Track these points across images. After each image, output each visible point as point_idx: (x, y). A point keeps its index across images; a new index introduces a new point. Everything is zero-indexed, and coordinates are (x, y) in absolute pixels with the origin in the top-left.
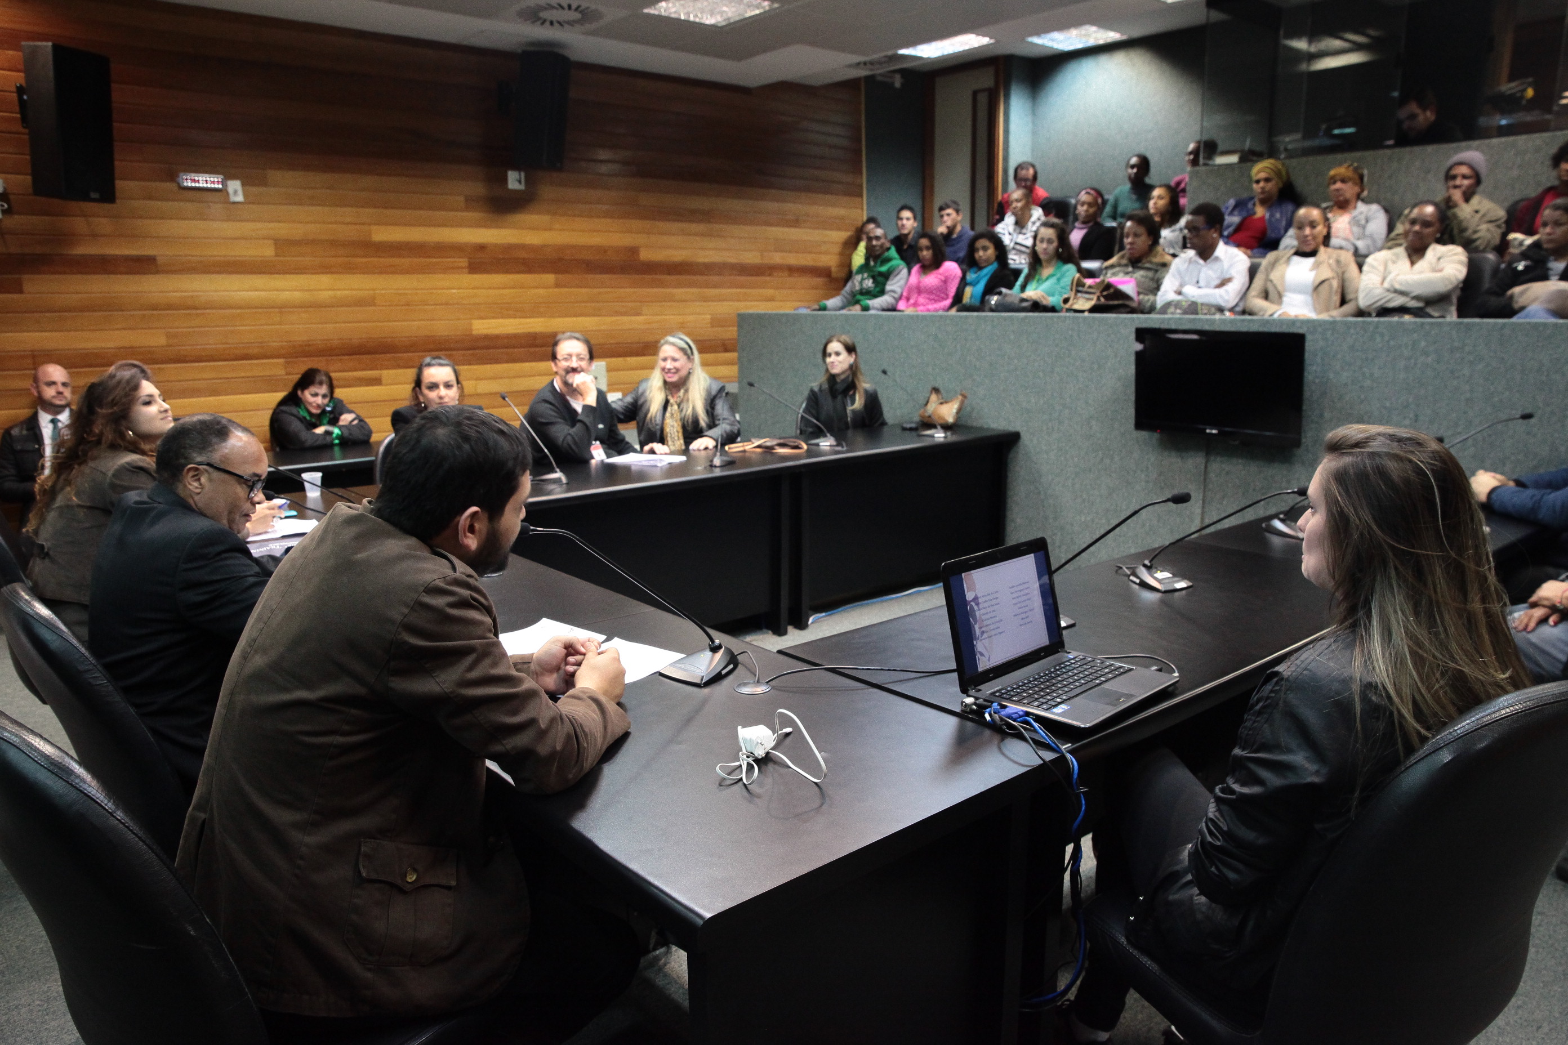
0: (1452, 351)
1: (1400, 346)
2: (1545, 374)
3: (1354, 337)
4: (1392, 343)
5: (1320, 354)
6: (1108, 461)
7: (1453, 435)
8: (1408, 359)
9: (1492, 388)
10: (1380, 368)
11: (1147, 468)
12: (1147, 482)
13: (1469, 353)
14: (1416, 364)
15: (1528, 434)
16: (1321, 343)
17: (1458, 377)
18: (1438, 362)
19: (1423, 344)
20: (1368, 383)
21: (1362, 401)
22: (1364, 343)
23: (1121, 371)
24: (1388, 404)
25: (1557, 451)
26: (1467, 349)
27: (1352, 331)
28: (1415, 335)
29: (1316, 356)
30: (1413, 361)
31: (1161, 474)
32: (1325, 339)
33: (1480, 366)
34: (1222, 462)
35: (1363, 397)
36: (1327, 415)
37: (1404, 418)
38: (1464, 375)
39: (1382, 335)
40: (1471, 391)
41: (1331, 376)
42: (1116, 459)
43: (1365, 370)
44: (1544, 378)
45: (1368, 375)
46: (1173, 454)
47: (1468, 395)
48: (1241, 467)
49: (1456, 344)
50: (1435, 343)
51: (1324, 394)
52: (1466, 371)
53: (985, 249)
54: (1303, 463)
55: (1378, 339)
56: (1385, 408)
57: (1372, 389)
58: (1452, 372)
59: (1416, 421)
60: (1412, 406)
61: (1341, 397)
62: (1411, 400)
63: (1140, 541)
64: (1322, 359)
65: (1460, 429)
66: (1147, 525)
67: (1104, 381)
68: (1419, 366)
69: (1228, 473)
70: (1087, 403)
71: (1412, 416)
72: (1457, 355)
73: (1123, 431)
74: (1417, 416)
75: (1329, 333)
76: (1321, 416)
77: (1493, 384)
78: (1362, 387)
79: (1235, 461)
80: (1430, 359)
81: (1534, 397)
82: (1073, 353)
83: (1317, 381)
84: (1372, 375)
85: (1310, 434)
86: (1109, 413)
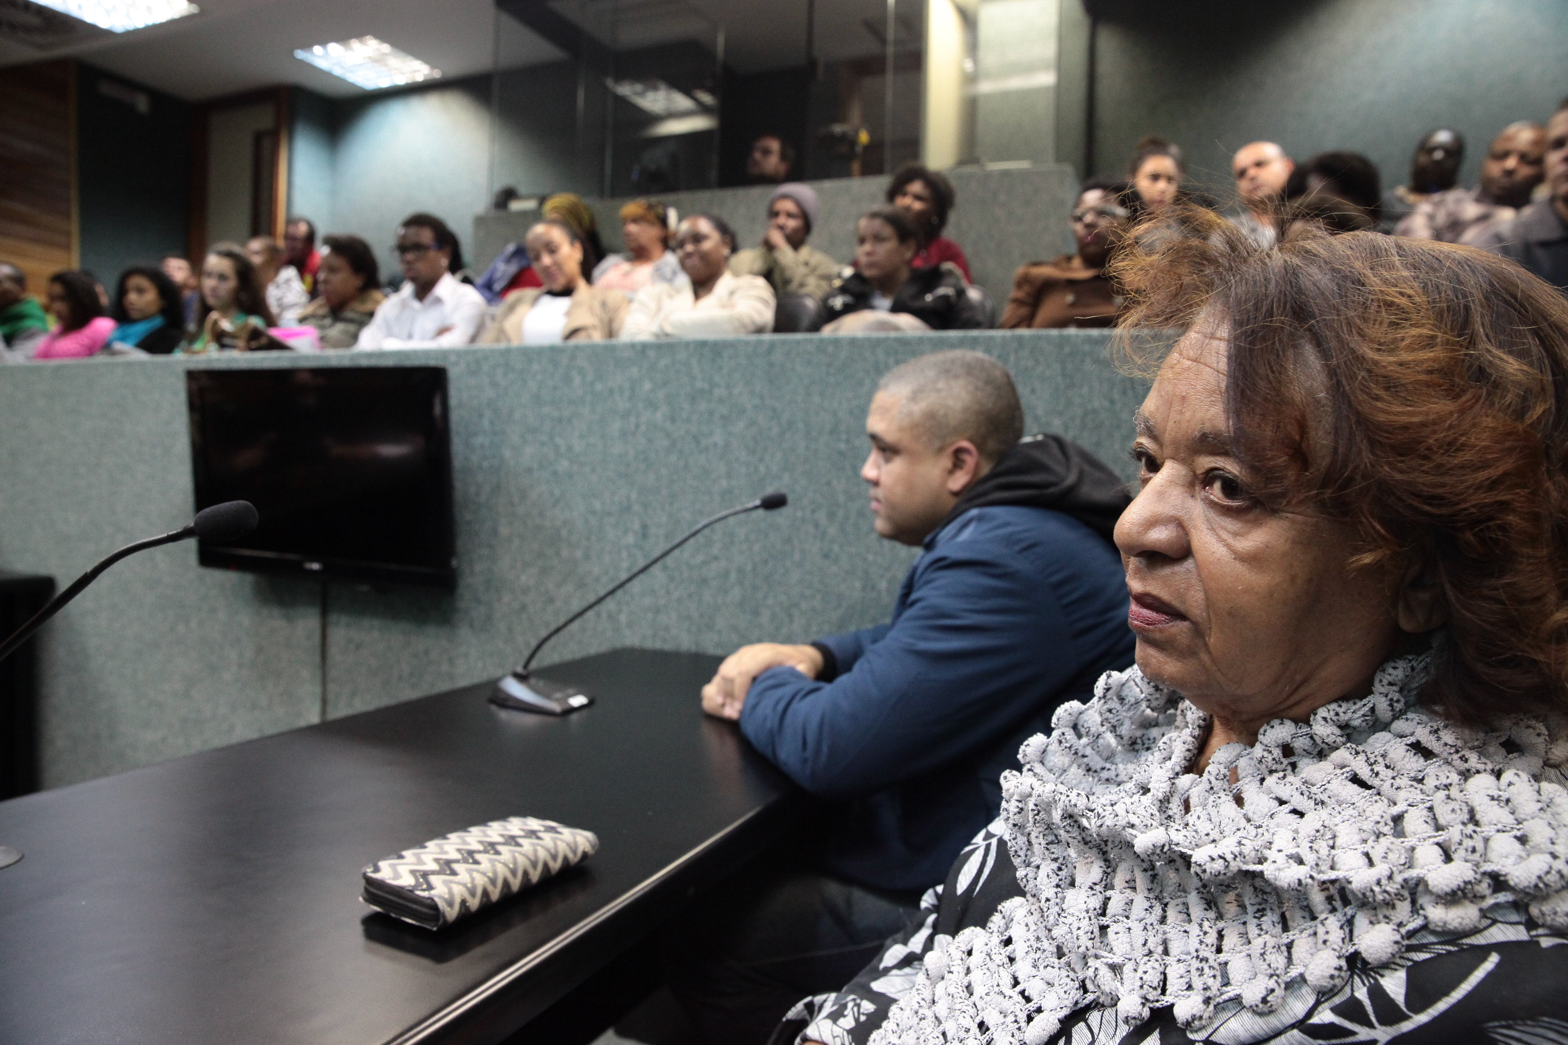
0: (693, 399)
1: (611, 391)
2: (844, 437)
3: (539, 377)
4: (599, 387)
5: (488, 414)
6: (181, 628)
7: (704, 563)
8: (625, 416)
9: (762, 468)
10: (582, 436)
11: (239, 639)
12: (240, 666)
13: (721, 401)
14: (637, 426)
15: (826, 556)
16: (490, 393)
17: (707, 448)
18: (673, 420)
19: (647, 386)
20: (564, 465)
21: (556, 503)
22: (555, 388)
24: (597, 505)
25: (873, 588)
26: (717, 392)
27: (535, 367)
28: (634, 371)
29: (481, 416)
30: (633, 420)
31: (259, 650)
32: (494, 384)
33: (740, 425)
34: (347, 626)
35: (557, 492)
36: (504, 531)
37: (626, 532)
38: (715, 445)
39: (582, 372)
40: (729, 475)
41: (507, 453)
43: (559, 440)
44: (842, 446)
45: (563, 449)
46: (276, 611)
47: (724, 483)
48: (376, 634)
49: (699, 384)
50: (665, 384)
51: (497, 488)
52: (718, 438)
53: (140, 291)
54: (471, 626)
55: (577, 380)
56: (594, 513)
57: (571, 476)
58: (696, 439)
59: (645, 536)
60: (636, 508)
61: (523, 495)
62: (634, 496)
64: (492, 423)
65: (715, 551)
68: (643, 428)
69: (359, 646)
71: (637, 526)
72: (703, 406)
74: (644, 527)
75: (500, 372)
76: (495, 532)
77: (761, 460)
78: (555, 473)
79: (366, 622)
80: (659, 415)
81: (829, 483)
83: (485, 464)
84: (570, 448)
85: (478, 568)
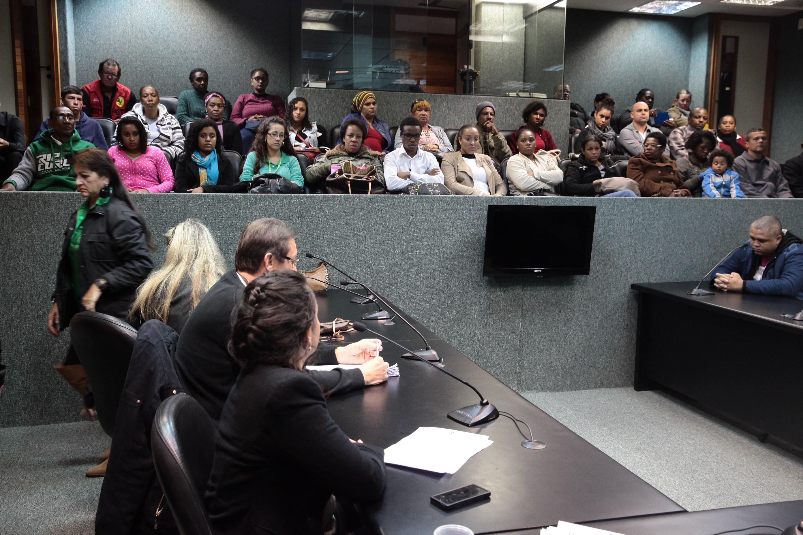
8: (631, 219)
10: (617, 225)
11: (480, 302)
12: (480, 311)
18: (644, 220)
21: (609, 245)
23: (458, 235)
24: (622, 245)
31: (489, 304)
33: (662, 221)
34: (531, 290)
39: (618, 206)
42: (456, 299)
46: (498, 289)
55: (616, 209)
56: (621, 247)
57: (614, 237)
63: (476, 353)
66: (481, 341)
67: (444, 244)
70: (431, 261)
73: (460, 278)
79: (539, 288)
80: (640, 219)
82: (418, 224)
84: (613, 229)
86: (449, 266)
